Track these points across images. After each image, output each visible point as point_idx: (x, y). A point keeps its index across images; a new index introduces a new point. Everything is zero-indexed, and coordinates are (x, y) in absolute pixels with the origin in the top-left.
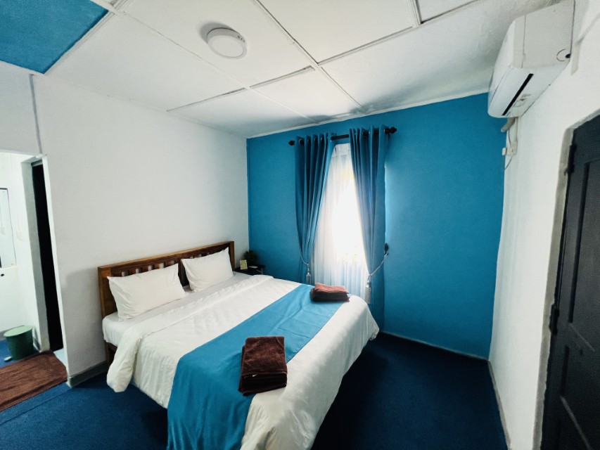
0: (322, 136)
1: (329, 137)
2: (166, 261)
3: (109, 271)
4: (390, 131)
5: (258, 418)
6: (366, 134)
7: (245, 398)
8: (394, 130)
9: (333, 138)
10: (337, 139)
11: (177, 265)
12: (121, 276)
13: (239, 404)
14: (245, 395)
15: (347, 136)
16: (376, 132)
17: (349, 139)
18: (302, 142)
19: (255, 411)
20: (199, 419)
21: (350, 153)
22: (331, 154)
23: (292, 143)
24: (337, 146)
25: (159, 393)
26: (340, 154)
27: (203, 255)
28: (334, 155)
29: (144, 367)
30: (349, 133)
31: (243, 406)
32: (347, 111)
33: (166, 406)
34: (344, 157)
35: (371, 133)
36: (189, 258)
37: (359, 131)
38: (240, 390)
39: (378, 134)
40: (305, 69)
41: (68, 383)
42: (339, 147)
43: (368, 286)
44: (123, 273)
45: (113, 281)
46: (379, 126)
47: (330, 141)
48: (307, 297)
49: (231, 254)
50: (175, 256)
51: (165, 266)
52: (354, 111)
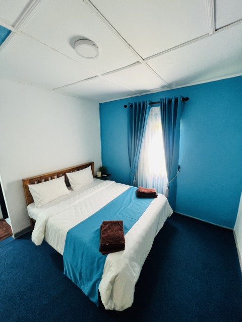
0: (144, 102)
1: (148, 103)
2: (58, 174)
3: (28, 181)
4: (185, 99)
5: (110, 267)
6: (170, 101)
7: (103, 255)
8: (187, 99)
9: (150, 104)
10: (152, 104)
11: (64, 176)
12: (35, 184)
13: (100, 259)
14: (103, 254)
15: (158, 102)
16: (176, 100)
17: (160, 104)
18: (132, 106)
19: (109, 263)
20: (79, 263)
21: (160, 112)
22: (148, 113)
23: (125, 106)
24: (152, 108)
25: (58, 247)
26: (154, 113)
27: (77, 170)
28: (150, 113)
29: (50, 233)
30: (160, 101)
31: (102, 260)
32: (158, 87)
33: (62, 254)
34: (156, 115)
35: (173, 101)
36: (70, 172)
37: (166, 99)
38: (100, 251)
39: (177, 101)
40: (135, 63)
41: (13, 236)
42: (153, 108)
43: (167, 188)
44: (36, 182)
45: (30, 186)
46: (178, 96)
47: (148, 105)
48: (134, 195)
49: (92, 169)
50: (63, 171)
51: (58, 177)
52: (163, 87)
